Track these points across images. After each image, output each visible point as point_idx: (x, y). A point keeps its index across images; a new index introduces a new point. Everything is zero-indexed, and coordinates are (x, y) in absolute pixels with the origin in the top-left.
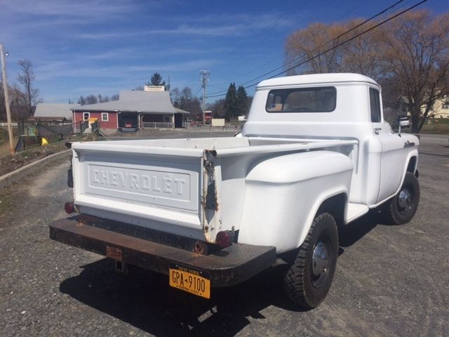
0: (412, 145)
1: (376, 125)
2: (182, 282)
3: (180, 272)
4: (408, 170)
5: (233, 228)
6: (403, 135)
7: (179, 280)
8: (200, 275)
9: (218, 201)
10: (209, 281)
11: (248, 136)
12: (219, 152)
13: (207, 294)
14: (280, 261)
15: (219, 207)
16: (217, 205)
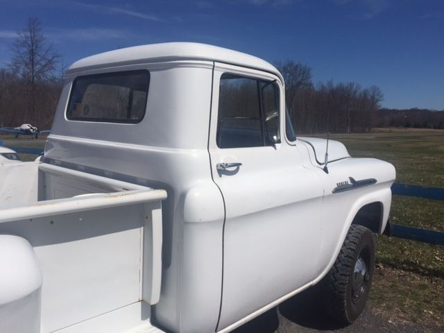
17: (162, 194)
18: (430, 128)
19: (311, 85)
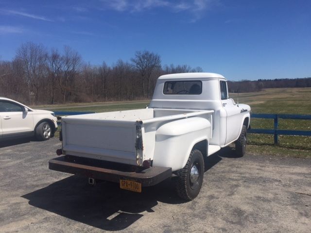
0: (246, 110)
1: (224, 101)
2: (127, 186)
3: (126, 181)
4: (244, 124)
5: (150, 159)
6: (239, 105)
7: (125, 185)
8: (136, 181)
9: (143, 146)
10: (141, 184)
11: (153, 108)
12: (144, 122)
13: (140, 190)
14: (174, 175)
15: (144, 148)
16: (143, 147)
17: (213, 111)
18: (232, 92)
19: (160, 67)
